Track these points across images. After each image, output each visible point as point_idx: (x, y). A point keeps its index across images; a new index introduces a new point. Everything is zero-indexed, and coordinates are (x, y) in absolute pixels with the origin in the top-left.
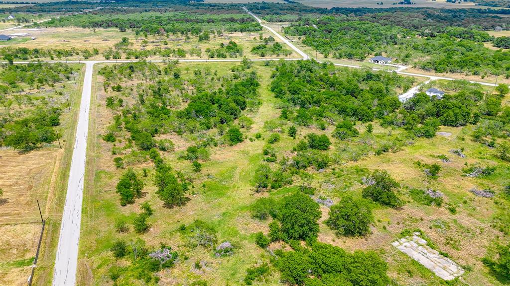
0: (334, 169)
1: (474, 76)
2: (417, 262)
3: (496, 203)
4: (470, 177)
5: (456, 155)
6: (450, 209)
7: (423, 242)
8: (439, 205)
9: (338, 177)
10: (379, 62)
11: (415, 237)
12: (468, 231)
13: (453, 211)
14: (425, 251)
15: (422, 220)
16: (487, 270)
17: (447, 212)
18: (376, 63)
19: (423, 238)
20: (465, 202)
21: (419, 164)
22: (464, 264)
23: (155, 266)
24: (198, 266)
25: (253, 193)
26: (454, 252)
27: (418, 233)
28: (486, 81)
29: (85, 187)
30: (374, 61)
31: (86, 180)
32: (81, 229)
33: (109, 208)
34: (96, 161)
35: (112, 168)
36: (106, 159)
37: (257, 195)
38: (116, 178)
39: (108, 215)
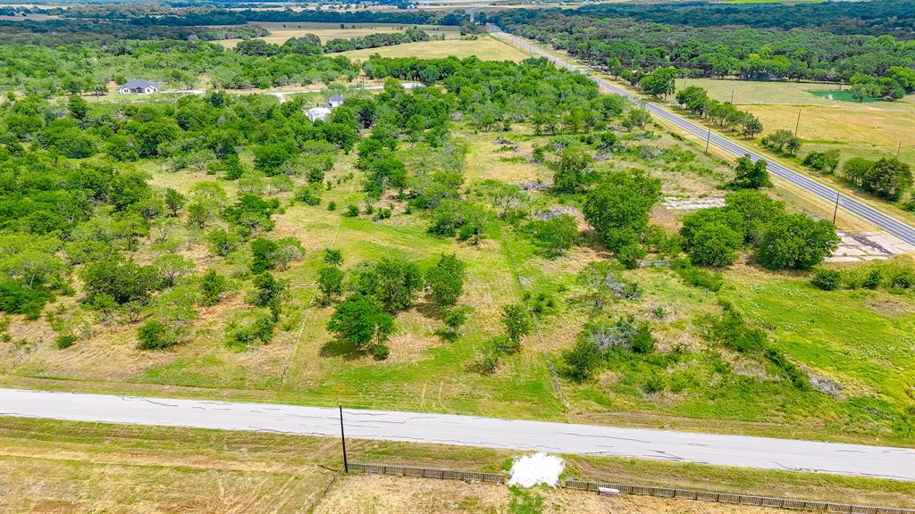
0: (468, 193)
3: (621, 160)
5: (506, 144)
7: (673, 199)
10: (146, 90)
11: (663, 199)
12: (666, 180)
14: (691, 201)
18: (140, 94)
19: (667, 196)
21: (507, 160)
22: (721, 195)
24: (660, 314)
25: (474, 248)
26: (698, 194)
29: (222, 398)
30: (133, 91)
31: (172, 395)
32: (445, 413)
33: (372, 377)
34: (65, 375)
35: (158, 357)
36: (76, 360)
37: (482, 246)
38: (226, 355)
39: (407, 379)
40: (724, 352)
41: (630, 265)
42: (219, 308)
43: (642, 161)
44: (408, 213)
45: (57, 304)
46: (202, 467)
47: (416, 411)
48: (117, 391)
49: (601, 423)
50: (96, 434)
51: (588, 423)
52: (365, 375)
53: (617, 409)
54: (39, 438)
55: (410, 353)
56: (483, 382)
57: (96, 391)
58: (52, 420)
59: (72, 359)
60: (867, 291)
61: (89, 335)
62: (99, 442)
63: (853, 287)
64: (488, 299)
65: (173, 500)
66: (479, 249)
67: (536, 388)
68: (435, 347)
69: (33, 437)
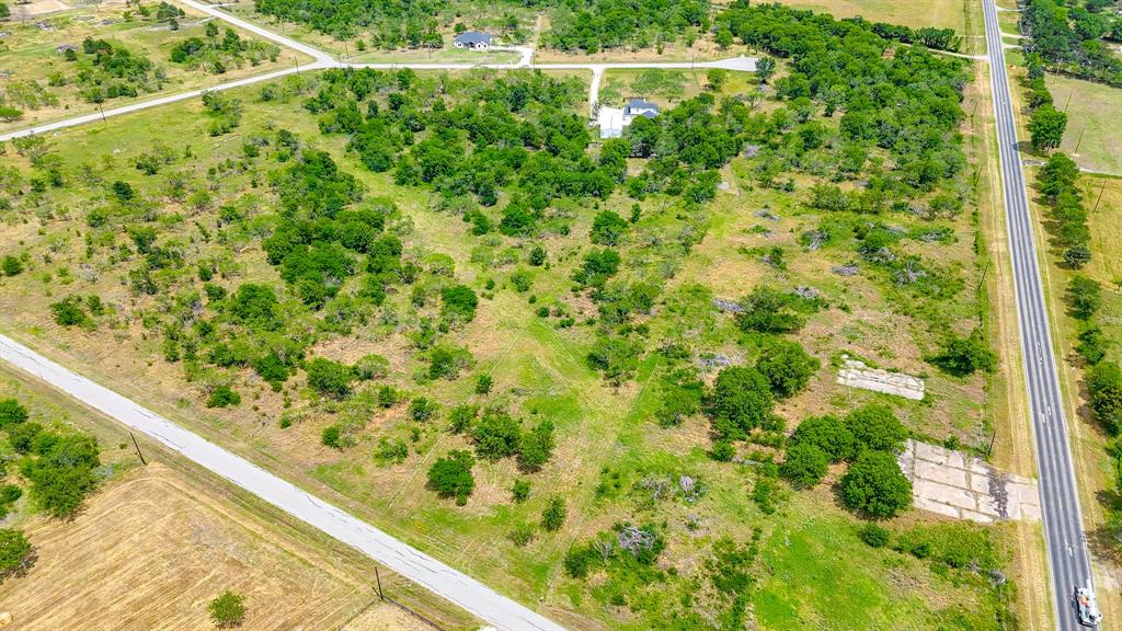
0: (664, 303)
1: (644, 50)
2: (881, 393)
3: (869, 279)
4: (813, 248)
5: (767, 219)
6: (839, 307)
7: (860, 364)
8: (827, 307)
9: (683, 313)
10: (477, 46)
11: (848, 362)
12: (882, 330)
13: (845, 309)
14: (873, 375)
15: (831, 335)
16: (937, 369)
17: (841, 312)
18: (471, 49)
19: (856, 360)
20: (845, 291)
21: (745, 251)
22: (916, 373)
23: (645, 558)
24: (691, 527)
25: (613, 390)
26: (894, 364)
27: (846, 356)
28: (669, 59)
29: (346, 509)
30: (465, 44)
31: (323, 497)
32: (466, 573)
33: (445, 521)
34: (275, 455)
35: (331, 455)
36: (286, 442)
37: (621, 390)
38: (370, 466)
39: (465, 531)
40: (707, 585)
41: (722, 457)
42: (389, 413)
43: (889, 286)
44: (591, 323)
45: (295, 378)
46: (314, 563)
47: (449, 564)
48: (296, 481)
49: (557, 621)
50: (273, 516)
51: (548, 617)
52: (441, 518)
53: (581, 611)
54: (245, 507)
55: (483, 505)
56: (512, 553)
57: (285, 477)
58: (255, 496)
59: (283, 440)
60: (910, 558)
61: (302, 419)
62: (273, 522)
63: (900, 550)
64: (577, 462)
65: (291, 583)
66: (616, 393)
67: (542, 570)
68: (503, 504)
69: (243, 505)
